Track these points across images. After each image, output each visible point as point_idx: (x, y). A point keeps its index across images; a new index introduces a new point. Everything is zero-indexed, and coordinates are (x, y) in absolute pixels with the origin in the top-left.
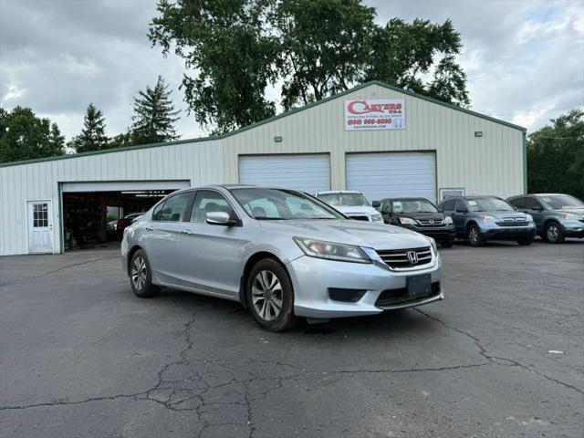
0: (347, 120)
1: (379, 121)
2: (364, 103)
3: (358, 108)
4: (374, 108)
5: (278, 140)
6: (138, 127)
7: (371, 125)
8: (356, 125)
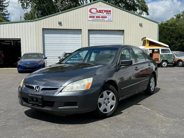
0: (89, 16)
1: (102, 17)
2: (96, 9)
3: (94, 11)
4: (100, 11)
7: (99, 18)
8: (93, 18)
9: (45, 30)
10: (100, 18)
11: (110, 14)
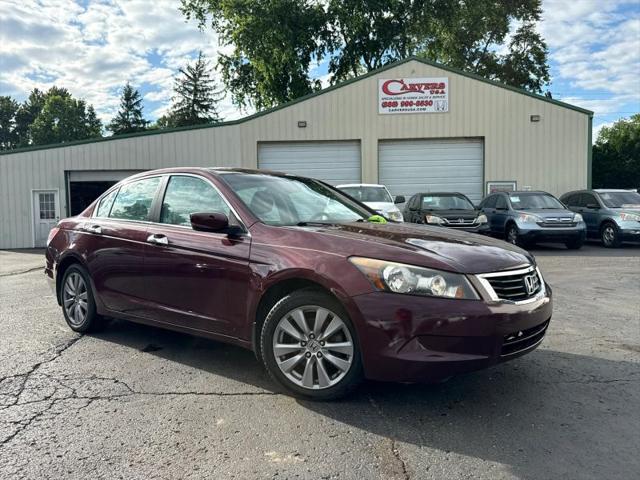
0: (381, 102)
1: (418, 104)
2: (402, 82)
3: (394, 87)
4: (413, 88)
5: (302, 125)
6: (177, 109)
7: (409, 107)
8: (392, 108)
9: (263, 146)
10: (414, 107)
11: (443, 92)
